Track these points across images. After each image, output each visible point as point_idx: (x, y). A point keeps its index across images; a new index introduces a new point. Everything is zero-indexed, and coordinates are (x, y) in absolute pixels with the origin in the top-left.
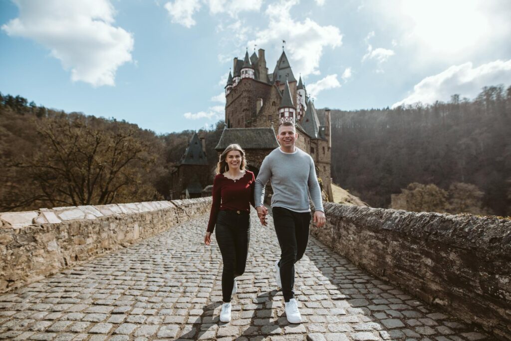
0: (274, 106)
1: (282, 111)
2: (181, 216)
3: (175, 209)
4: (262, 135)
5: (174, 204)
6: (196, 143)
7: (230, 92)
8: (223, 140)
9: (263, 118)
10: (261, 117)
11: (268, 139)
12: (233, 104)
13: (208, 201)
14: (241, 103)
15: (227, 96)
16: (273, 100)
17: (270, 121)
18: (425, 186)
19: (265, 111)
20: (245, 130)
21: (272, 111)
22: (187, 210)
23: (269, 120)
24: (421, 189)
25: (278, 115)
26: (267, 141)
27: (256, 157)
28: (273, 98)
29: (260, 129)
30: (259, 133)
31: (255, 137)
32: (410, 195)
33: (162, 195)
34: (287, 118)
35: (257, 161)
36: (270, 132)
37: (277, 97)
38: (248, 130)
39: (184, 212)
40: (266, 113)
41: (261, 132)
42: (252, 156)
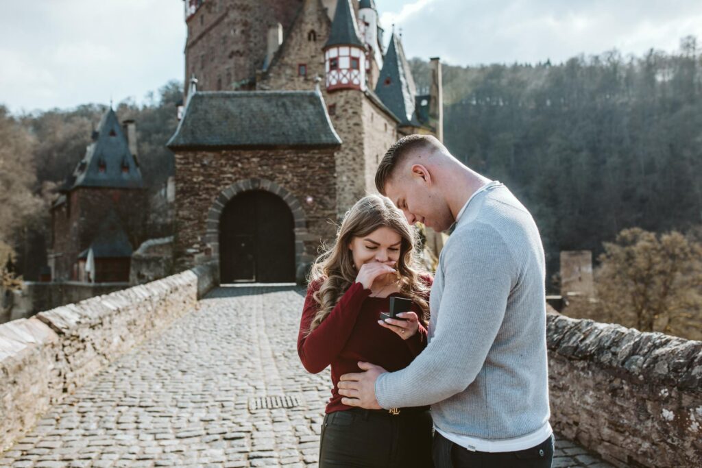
0: (312, 44)
1: (332, 53)
2: (78, 362)
3: (53, 346)
4: (291, 110)
5: (50, 324)
6: (113, 133)
7: (197, 10)
8: (189, 122)
9: (284, 71)
10: (280, 68)
11: (308, 120)
12: (204, 39)
13: (160, 295)
14: (225, 38)
15: (189, 20)
16: (308, 27)
17: (302, 79)
18: (658, 237)
19: (289, 54)
20: (248, 96)
21: (309, 56)
22: (96, 336)
23: (299, 75)
24: (648, 244)
25: (323, 64)
26: (305, 125)
27: (277, 166)
28: (310, 22)
29: (286, 95)
30: (284, 105)
31: (275, 116)
32: (623, 256)
33: (16, 277)
34: (344, 72)
35: (280, 177)
36: (311, 103)
37: (319, 20)
38: (256, 95)
39: (88, 345)
40: (292, 58)
41: (288, 103)
42: (267, 165)
